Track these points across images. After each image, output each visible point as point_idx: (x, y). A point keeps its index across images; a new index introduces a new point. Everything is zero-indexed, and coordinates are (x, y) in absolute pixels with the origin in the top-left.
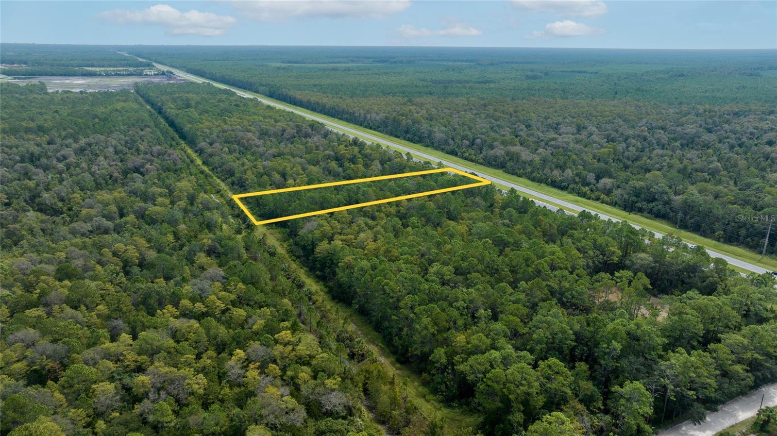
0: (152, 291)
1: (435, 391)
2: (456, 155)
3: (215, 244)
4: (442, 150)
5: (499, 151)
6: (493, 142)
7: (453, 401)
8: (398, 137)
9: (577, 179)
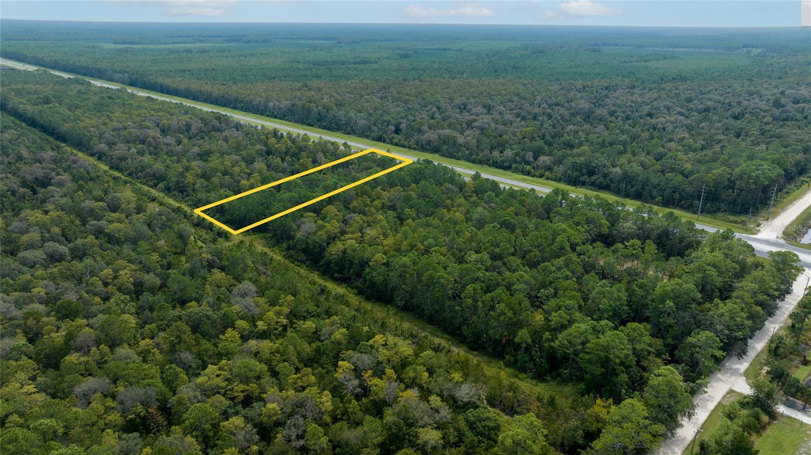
0: (201, 317)
1: (523, 370)
2: (384, 141)
3: (213, 259)
4: (367, 137)
5: (432, 135)
6: (421, 126)
7: (545, 375)
8: (312, 126)
9: (518, 158)
